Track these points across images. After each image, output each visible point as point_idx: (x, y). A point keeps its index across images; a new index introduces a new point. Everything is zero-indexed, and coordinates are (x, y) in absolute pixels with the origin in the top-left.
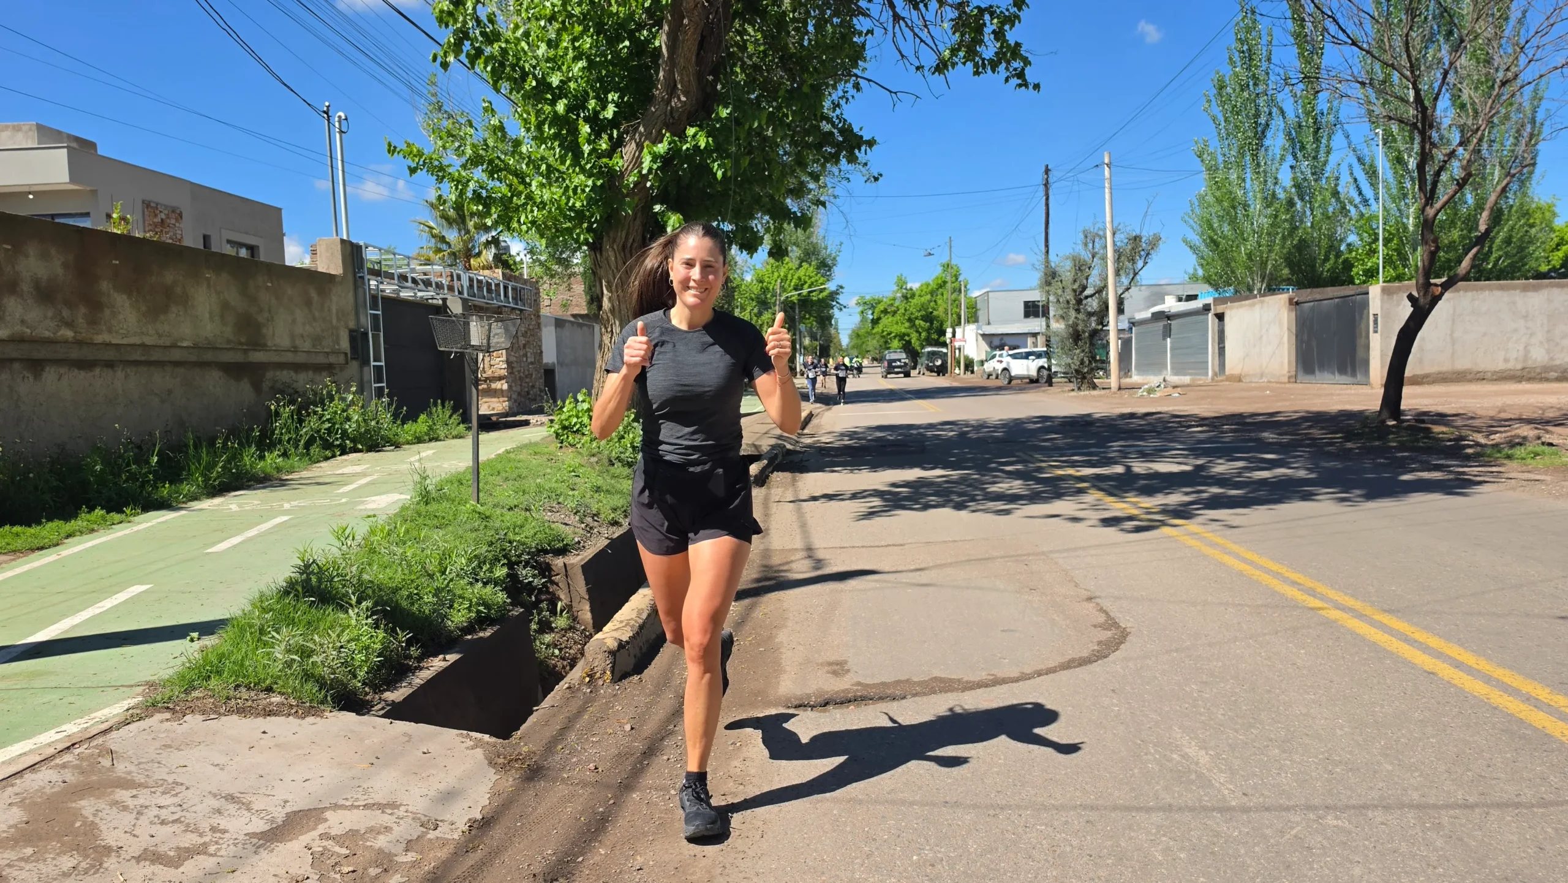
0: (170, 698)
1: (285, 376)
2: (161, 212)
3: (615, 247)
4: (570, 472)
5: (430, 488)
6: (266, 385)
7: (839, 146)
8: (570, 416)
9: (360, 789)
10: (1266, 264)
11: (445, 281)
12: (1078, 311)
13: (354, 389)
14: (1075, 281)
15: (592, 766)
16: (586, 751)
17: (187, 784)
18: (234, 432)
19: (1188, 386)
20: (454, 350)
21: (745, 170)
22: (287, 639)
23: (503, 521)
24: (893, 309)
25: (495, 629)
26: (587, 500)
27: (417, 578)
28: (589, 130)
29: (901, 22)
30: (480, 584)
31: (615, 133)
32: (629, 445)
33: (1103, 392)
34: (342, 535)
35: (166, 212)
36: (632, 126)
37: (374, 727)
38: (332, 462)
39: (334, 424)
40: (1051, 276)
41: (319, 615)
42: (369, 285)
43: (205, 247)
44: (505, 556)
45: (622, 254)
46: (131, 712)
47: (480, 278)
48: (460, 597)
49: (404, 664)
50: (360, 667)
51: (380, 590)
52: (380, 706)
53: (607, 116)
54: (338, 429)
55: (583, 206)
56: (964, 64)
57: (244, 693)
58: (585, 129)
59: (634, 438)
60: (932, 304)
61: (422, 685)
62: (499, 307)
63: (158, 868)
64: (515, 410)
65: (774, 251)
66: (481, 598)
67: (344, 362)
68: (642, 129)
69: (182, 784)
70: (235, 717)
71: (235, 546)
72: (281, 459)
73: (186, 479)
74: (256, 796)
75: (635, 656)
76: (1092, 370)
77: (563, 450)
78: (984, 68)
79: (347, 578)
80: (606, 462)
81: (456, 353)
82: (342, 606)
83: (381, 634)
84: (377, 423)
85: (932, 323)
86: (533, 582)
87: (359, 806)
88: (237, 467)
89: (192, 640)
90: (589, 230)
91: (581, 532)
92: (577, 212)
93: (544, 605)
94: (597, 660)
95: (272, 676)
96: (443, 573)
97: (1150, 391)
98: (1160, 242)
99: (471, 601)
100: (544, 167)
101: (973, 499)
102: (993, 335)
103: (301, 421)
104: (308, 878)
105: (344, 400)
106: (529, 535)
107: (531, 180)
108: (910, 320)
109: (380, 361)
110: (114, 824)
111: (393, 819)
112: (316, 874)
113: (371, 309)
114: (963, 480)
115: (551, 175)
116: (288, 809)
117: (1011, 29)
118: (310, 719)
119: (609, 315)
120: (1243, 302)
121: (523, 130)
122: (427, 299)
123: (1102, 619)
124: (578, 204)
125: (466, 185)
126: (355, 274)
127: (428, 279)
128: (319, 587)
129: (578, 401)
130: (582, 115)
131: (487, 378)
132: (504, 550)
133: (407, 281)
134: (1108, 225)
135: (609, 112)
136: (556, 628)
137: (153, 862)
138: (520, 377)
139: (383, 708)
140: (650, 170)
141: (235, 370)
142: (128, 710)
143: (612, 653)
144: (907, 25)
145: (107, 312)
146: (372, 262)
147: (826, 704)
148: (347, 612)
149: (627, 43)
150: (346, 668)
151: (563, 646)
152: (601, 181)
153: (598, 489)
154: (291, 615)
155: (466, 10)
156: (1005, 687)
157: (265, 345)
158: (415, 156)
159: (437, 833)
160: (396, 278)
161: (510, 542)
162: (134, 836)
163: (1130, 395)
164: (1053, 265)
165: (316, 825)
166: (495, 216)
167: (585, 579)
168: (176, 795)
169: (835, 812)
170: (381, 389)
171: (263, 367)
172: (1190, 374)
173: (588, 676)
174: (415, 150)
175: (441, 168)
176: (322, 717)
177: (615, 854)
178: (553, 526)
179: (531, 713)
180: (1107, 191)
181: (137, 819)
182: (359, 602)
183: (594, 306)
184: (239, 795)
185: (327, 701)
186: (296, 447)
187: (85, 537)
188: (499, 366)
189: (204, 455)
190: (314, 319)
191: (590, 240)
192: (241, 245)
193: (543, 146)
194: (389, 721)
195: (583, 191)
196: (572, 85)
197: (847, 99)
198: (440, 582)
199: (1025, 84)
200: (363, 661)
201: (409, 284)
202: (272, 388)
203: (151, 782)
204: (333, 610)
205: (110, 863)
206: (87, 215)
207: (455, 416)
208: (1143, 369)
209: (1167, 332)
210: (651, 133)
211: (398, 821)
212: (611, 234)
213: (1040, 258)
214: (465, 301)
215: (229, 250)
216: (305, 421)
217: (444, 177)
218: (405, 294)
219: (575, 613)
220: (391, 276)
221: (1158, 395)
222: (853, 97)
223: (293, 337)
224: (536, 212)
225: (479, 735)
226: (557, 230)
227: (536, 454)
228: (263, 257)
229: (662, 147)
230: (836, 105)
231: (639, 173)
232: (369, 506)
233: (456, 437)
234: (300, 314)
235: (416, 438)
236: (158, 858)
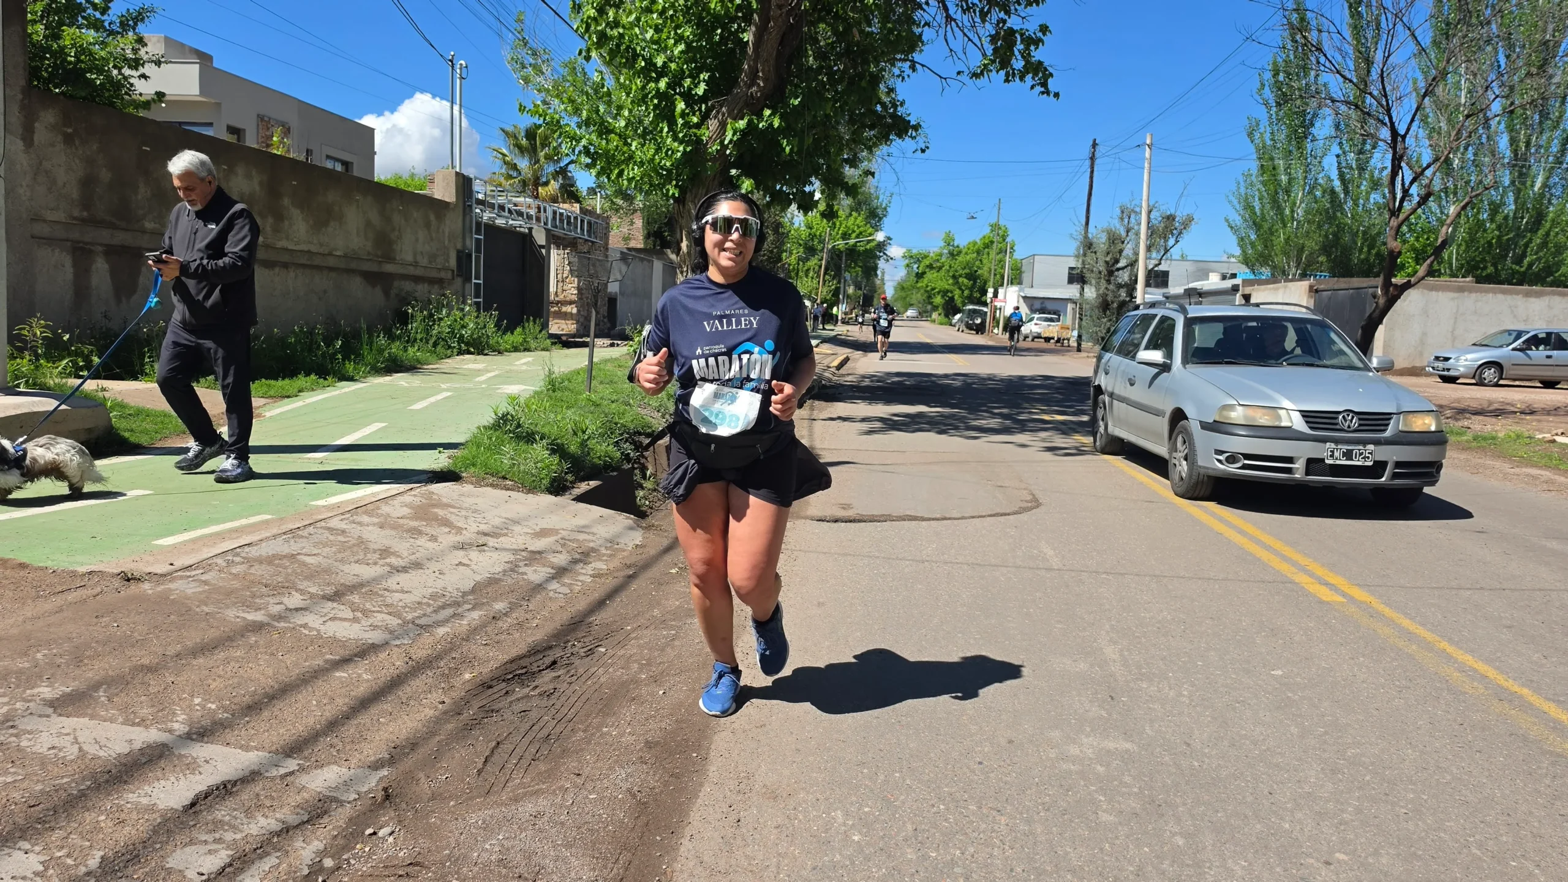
1: (408, 286)
2: (271, 126)
5: (555, 380)
6: (393, 292)
7: (891, 129)
10: (1303, 250)
11: (532, 212)
12: (1109, 282)
13: (470, 302)
21: (808, 147)
23: (610, 409)
24: (938, 264)
25: (616, 473)
28: (684, 105)
29: (953, 23)
30: (605, 444)
31: (704, 106)
36: (718, 102)
37: (568, 504)
38: (453, 359)
39: (454, 329)
40: (1088, 245)
41: (518, 445)
42: (475, 213)
44: (612, 433)
47: (561, 211)
48: (594, 449)
49: (564, 484)
51: (548, 437)
53: (698, 93)
54: (456, 333)
55: (673, 166)
56: (997, 72)
57: (490, 477)
58: (681, 104)
60: (978, 263)
62: (575, 238)
64: (582, 332)
66: (606, 452)
67: (451, 278)
68: (725, 108)
69: (480, 511)
71: (427, 407)
72: (419, 353)
73: (363, 361)
74: (520, 520)
78: (1013, 77)
82: (530, 442)
83: (557, 459)
84: (485, 331)
85: (975, 282)
86: (632, 454)
89: (440, 452)
90: (676, 186)
93: (638, 472)
95: (505, 471)
96: (584, 432)
98: (1193, 223)
99: (602, 452)
102: (1035, 298)
105: (462, 310)
106: (627, 421)
108: (954, 277)
109: (479, 279)
111: (595, 537)
112: (565, 550)
113: (475, 234)
116: (540, 527)
117: (1036, 49)
118: (531, 495)
122: (517, 227)
123: (1029, 497)
124: (668, 164)
125: (578, 141)
126: (464, 202)
127: (520, 210)
130: (679, 91)
131: (558, 302)
132: (612, 429)
133: (504, 210)
134: (1144, 205)
135: (701, 90)
136: (647, 488)
138: (588, 303)
140: (731, 141)
141: (372, 278)
144: (958, 26)
147: (836, 521)
148: (535, 445)
149: (719, 31)
151: (651, 500)
152: (690, 148)
155: (608, 18)
157: (395, 259)
158: (540, 116)
159: (620, 546)
160: (496, 207)
161: (616, 424)
164: (1090, 236)
165: (557, 534)
166: (598, 167)
168: (479, 514)
170: (477, 304)
171: (392, 277)
176: (538, 495)
178: (644, 417)
180: (1145, 171)
182: (541, 439)
183: (650, 241)
184: (511, 519)
186: (428, 345)
187: (311, 393)
188: (571, 292)
189: (375, 343)
191: (677, 195)
192: (338, 160)
194: (575, 502)
195: (675, 154)
196: (673, 66)
197: (903, 78)
199: (1048, 93)
201: (506, 214)
202: (397, 295)
203: (463, 508)
204: (524, 444)
206: (210, 124)
207: (543, 332)
210: (733, 110)
211: (598, 539)
212: (694, 191)
213: (1080, 230)
214: (547, 232)
215: (327, 164)
216: (434, 325)
218: (500, 222)
220: (492, 206)
222: (909, 76)
223: (415, 255)
224: (636, 171)
225: (626, 514)
226: (651, 185)
227: (620, 366)
228: (356, 172)
229: (742, 124)
230: (891, 90)
231: (722, 143)
232: (506, 391)
233: (543, 350)
234: (422, 235)
235: (513, 347)
236: (486, 534)
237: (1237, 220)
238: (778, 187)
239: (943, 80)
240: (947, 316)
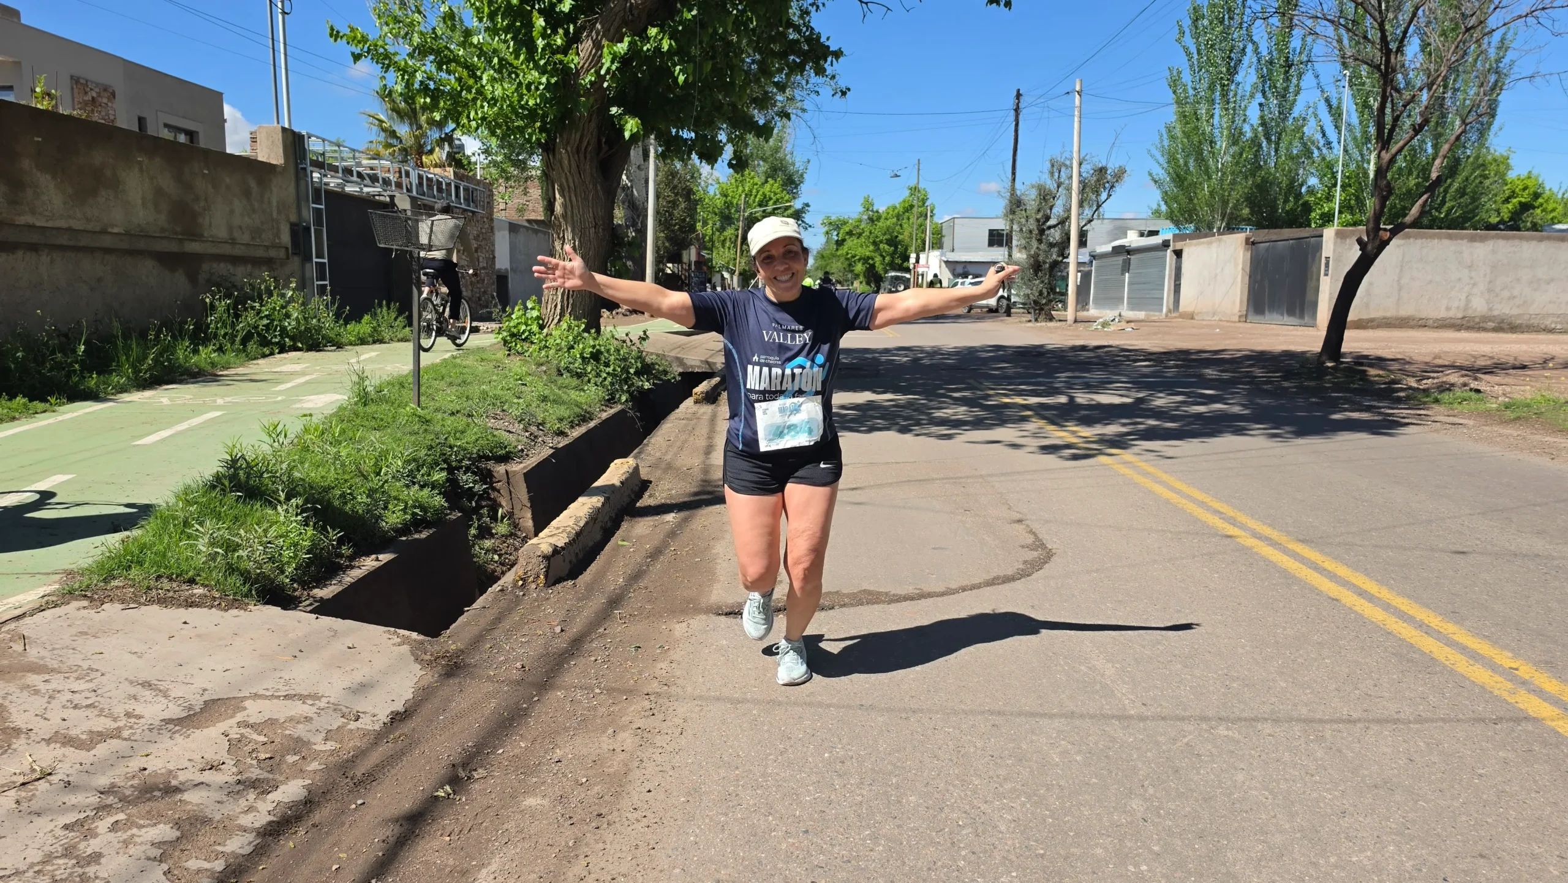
0: (88, 586)
1: (222, 268)
2: (91, 89)
3: (569, 149)
4: (517, 380)
5: (369, 389)
6: (202, 277)
7: (806, 57)
8: (518, 324)
9: (282, 681)
10: (1227, 202)
11: (393, 177)
12: (1040, 241)
13: (293, 285)
14: (1039, 211)
15: (519, 665)
16: (514, 651)
17: (103, 671)
18: (167, 324)
19: (1142, 321)
20: (395, 247)
21: (706, 76)
22: (211, 532)
23: (443, 425)
24: (858, 231)
25: (431, 532)
26: (533, 409)
27: (351, 478)
28: (543, 24)
30: (417, 487)
31: (572, 27)
32: (578, 356)
33: (1059, 324)
34: (274, 432)
35: (97, 90)
36: (589, 21)
37: (299, 622)
38: (271, 359)
39: (273, 320)
40: (1016, 204)
41: (247, 509)
42: (312, 178)
43: (140, 129)
44: (445, 461)
45: (576, 156)
46: (46, 598)
47: (430, 176)
48: (396, 498)
49: (335, 563)
50: (288, 563)
51: (312, 488)
52: (308, 602)
53: (564, 9)
54: (277, 326)
55: (536, 104)
57: (165, 584)
58: (540, 22)
59: (584, 348)
60: (898, 228)
61: (352, 584)
63: (69, 751)
65: (734, 162)
66: (417, 500)
67: (285, 257)
68: (599, 26)
69: (97, 670)
70: (155, 607)
71: (164, 440)
72: (216, 354)
73: (115, 370)
74: (174, 684)
75: (570, 562)
76: (1050, 301)
77: (509, 358)
79: (278, 475)
80: (554, 372)
81: (397, 250)
82: (270, 503)
83: (310, 531)
84: (319, 320)
85: (896, 248)
86: (473, 487)
87: (280, 696)
88: (169, 360)
90: (542, 130)
91: (525, 440)
92: (531, 110)
93: (485, 511)
94: (531, 565)
95: (195, 569)
96: (378, 474)
97: (1105, 324)
98: (1125, 175)
99: (406, 503)
100: (496, 60)
101: (918, 423)
102: (957, 262)
103: (237, 316)
104: (223, 763)
105: (283, 296)
106: (470, 440)
107: (482, 73)
108: (874, 243)
109: (323, 258)
110: (26, 707)
111: (314, 709)
112: (232, 759)
113: (313, 203)
114: (910, 405)
115: (505, 69)
116: (206, 697)
118: (234, 612)
119: (561, 220)
120: (1202, 240)
121: (475, 19)
122: (374, 196)
123: (1030, 539)
124: (532, 103)
125: (413, 76)
126: (297, 165)
127: (375, 175)
128: (247, 482)
129: (526, 308)
130: (537, 7)
132: (445, 454)
133: (352, 176)
134: (1075, 155)
135: (566, 6)
136: (496, 534)
137: (64, 744)
139: (311, 604)
140: (608, 71)
141: (170, 260)
142: (43, 597)
143: (546, 557)
145: (29, 192)
146: (315, 153)
148: (276, 508)
150: (274, 564)
151: (503, 552)
152: (556, 79)
153: (544, 399)
154: (218, 509)
156: (930, 601)
157: (202, 235)
158: (359, 42)
159: (358, 724)
160: (340, 171)
161: (451, 447)
162: (45, 719)
163: (1085, 328)
164: (1018, 193)
165: (235, 713)
166: (444, 111)
167: (527, 487)
168: (91, 680)
169: (755, 712)
170: (324, 287)
171: (198, 258)
172: (1146, 311)
173: (522, 579)
174: (359, 36)
175: (387, 56)
176: (245, 610)
177: (535, 748)
178: (496, 433)
179: (462, 613)
180: (1076, 119)
181: (49, 703)
182: (288, 498)
184: (156, 683)
185: (252, 595)
186: (233, 343)
189: (134, 346)
190: (254, 211)
191: (543, 141)
192: (179, 130)
193: (497, 38)
194: (314, 616)
195: (537, 89)
197: (818, 7)
198: (375, 482)
200: (291, 557)
201: (355, 178)
202: (208, 280)
203: (65, 668)
204: (261, 506)
205: (19, 743)
206: (10, 88)
207: (400, 318)
208: (1101, 302)
209: (1126, 267)
210: (609, 30)
211: (318, 711)
212: (565, 136)
213: (1007, 186)
214: (413, 200)
215: (166, 134)
216: (241, 316)
217: (389, 66)
218: (350, 189)
219: (517, 521)
220: (335, 169)
221: (1112, 328)
223: (230, 229)
224: (486, 108)
225: (406, 633)
226: (508, 128)
227: (482, 360)
228: (203, 143)
229: (622, 47)
230: (805, 13)
231: (597, 72)
232: (305, 405)
233: (399, 341)
234: (238, 205)
235: (359, 339)
236: (69, 741)
237: (1161, 173)
238: (674, 131)
239: (864, 5)
240: (868, 283)
